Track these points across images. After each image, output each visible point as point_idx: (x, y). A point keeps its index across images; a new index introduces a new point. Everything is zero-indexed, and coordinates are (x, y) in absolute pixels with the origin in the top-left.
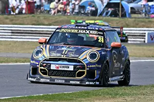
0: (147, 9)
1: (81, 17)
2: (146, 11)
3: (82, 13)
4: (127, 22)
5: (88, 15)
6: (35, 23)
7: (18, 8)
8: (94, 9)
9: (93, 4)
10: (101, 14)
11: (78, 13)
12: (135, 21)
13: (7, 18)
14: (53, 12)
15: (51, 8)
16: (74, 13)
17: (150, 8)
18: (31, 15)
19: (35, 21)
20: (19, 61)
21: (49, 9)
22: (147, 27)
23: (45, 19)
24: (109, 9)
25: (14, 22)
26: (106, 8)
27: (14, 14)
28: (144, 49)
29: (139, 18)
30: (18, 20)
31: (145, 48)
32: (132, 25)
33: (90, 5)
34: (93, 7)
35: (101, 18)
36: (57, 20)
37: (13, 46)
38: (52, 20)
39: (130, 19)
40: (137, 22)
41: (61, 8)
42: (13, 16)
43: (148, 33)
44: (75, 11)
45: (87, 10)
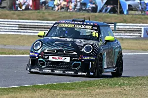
0: (143, 7)
1: (82, 13)
2: (142, 8)
3: (83, 10)
4: (125, 18)
5: (89, 12)
6: (40, 18)
7: (24, 4)
8: (94, 6)
9: (94, 2)
10: (101, 11)
11: (80, 10)
12: (132, 17)
13: (14, 14)
14: (57, 8)
15: (55, 5)
16: (76, 10)
17: (146, 5)
18: (37, 11)
19: (40, 16)
20: (26, 53)
21: (53, 6)
22: (143, 23)
23: (49, 14)
24: (108, 6)
25: (20, 17)
26: (106, 5)
27: (21, 10)
28: (141, 44)
29: (136, 15)
30: (24, 15)
31: (141, 42)
32: (129, 20)
33: (91, 2)
34: (94, 4)
35: (101, 14)
36: (60, 16)
37: (20, 40)
38: (56, 15)
39: (127, 16)
40: (133, 19)
41: (64, 5)
42: (20, 12)
43: (144, 28)
44: (77, 8)
45: (88, 7)
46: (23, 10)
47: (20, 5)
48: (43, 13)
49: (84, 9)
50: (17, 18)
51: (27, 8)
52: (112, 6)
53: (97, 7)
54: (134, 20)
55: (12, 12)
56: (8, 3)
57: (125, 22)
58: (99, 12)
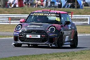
46: (12, 7)
47: (10, 4)
48: (26, 9)
49: (53, 6)
50: (8, 13)
51: (15, 6)
52: (71, 3)
53: (61, 4)
54: (86, 13)
55: (5, 9)
56: (2, 3)
57: (80, 14)
58: (63, 8)
